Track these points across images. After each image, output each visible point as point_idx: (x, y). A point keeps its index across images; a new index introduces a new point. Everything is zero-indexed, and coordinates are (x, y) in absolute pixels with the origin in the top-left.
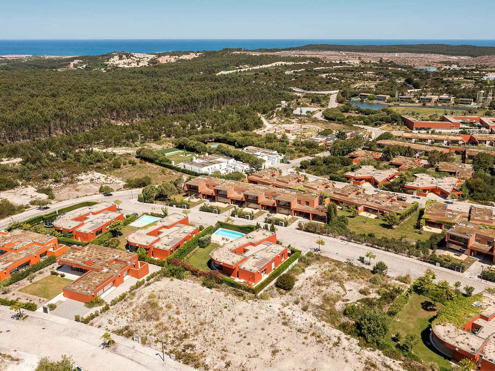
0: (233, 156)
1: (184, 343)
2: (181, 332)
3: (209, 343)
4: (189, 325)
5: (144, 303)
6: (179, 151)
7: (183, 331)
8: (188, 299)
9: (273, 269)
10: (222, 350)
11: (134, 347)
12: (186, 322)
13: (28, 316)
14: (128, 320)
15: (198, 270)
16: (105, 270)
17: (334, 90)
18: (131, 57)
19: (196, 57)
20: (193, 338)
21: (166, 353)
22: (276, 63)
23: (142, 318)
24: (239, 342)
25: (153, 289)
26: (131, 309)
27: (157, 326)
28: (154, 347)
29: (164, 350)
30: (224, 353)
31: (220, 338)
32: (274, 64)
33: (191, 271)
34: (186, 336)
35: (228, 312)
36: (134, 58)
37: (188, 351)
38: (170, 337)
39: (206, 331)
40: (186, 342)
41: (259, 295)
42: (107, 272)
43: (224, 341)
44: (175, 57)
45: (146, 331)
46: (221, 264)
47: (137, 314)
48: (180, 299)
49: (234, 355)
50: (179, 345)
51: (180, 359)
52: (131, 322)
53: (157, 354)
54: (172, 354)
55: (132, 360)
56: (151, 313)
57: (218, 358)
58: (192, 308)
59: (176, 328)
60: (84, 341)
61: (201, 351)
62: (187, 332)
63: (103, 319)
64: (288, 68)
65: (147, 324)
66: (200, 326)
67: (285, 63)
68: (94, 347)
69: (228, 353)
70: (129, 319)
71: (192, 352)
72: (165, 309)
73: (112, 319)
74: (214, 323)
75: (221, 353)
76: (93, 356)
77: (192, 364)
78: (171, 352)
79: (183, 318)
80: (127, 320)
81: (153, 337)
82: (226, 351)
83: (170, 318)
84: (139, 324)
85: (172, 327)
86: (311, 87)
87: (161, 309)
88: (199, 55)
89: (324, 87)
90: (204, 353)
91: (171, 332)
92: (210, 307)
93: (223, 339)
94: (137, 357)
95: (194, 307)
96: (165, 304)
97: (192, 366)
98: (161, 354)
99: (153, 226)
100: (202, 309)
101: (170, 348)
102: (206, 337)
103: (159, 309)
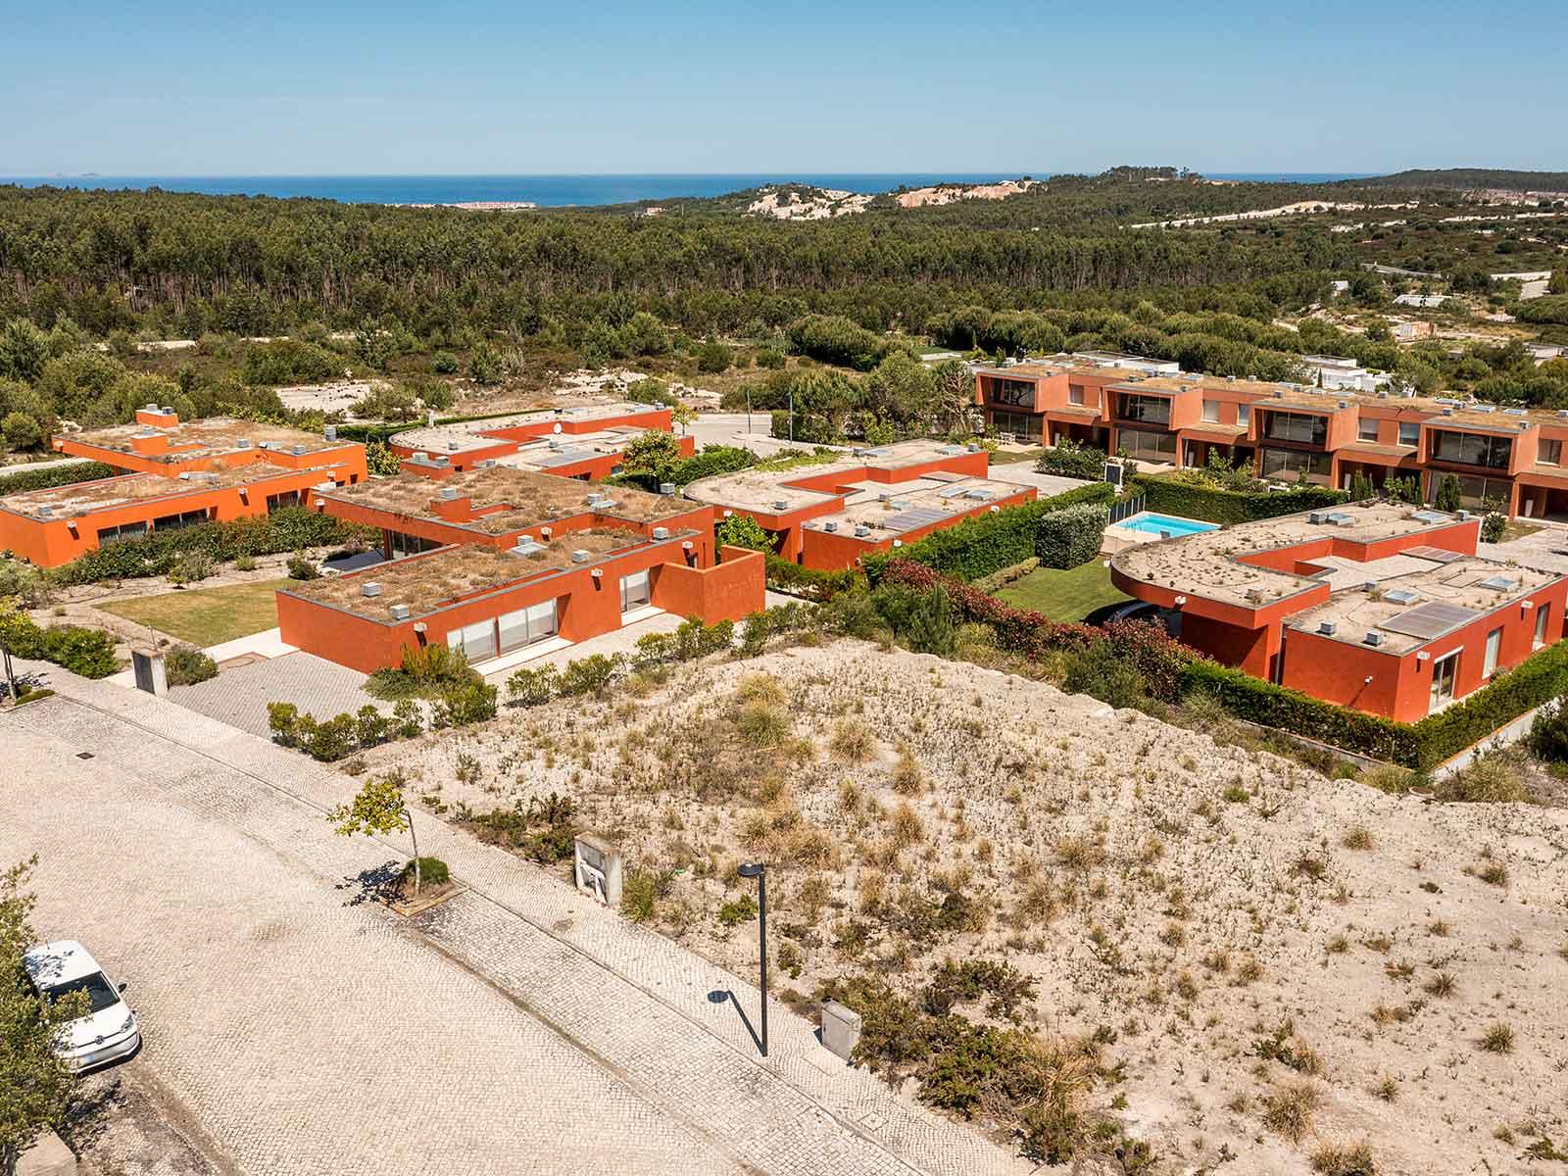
0: (1175, 354)
1: (937, 956)
2: (920, 886)
3: (1145, 986)
4: (984, 854)
5: (705, 716)
6: (952, 354)
7: (939, 884)
8: (976, 731)
9: (1486, 675)
10: (1267, 1051)
11: (563, 925)
12: (961, 837)
13: (51, 693)
14: (583, 781)
15: (1037, 622)
16: (528, 546)
17: (1531, 270)
18: (816, 199)
19: (1021, 191)
20: (1009, 933)
21: (789, 997)
22: (1297, 205)
23: (672, 781)
24: (1401, 1016)
25: (774, 670)
26: (621, 732)
27: (759, 833)
28: (706, 945)
29: (782, 981)
30: (1284, 1076)
31: (1233, 965)
32: (1290, 209)
33: (998, 626)
34: (957, 913)
35: (1256, 821)
36: (824, 201)
37: (973, 1013)
38: (839, 906)
39: (1113, 904)
40: (956, 949)
41: (1441, 774)
42: (536, 556)
43: (1262, 989)
44: (951, 191)
45: (678, 847)
46: (1182, 600)
47: (651, 759)
48: (930, 723)
49: (1380, 1108)
50: (898, 962)
51: (896, 1054)
52: (597, 789)
53: (717, 997)
54: (835, 1008)
55: (521, 1005)
56: (734, 766)
57: (1238, 1106)
58: (1002, 773)
59: (890, 859)
60: (264, 844)
61: (1076, 1029)
62: (966, 893)
63: (436, 755)
64: (1343, 217)
65: (695, 813)
66: (1061, 876)
67: (1332, 205)
68: (305, 885)
69: (1316, 1081)
70: (587, 777)
71: (1003, 1026)
72: (824, 758)
73: (490, 762)
74: (1164, 868)
75: (1260, 1071)
76: (271, 934)
77: (999, 1112)
78: (829, 993)
79: (942, 817)
80: (576, 779)
81: (715, 887)
82: (1304, 1064)
83: (851, 801)
84: (646, 808)
85: (860, 849)
86: (1440, 260)
87: (805, 752)
88: (1030, 187)
89: (1490, 261)
90: (1107, 1048)
91: (850, 875)
92: (1128, 785)
93: (1252, 973)
94: (568, 993)
95: (1018, 768)
96: (832, 736)
97: (1003, 1137)
98: (749, 996)
99: (819, 466)
100: (1064, 787)
101: (824, 966)
102: (1113, 939)
103: (790, 754)
